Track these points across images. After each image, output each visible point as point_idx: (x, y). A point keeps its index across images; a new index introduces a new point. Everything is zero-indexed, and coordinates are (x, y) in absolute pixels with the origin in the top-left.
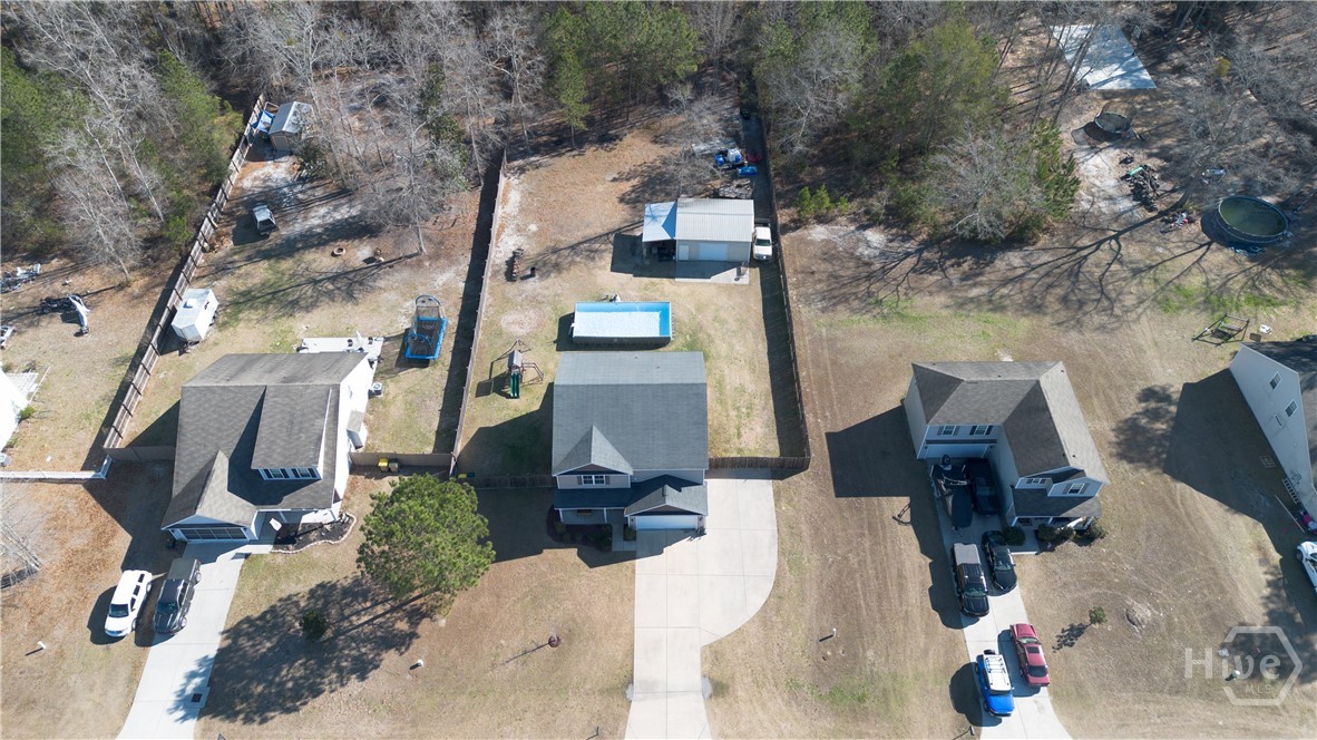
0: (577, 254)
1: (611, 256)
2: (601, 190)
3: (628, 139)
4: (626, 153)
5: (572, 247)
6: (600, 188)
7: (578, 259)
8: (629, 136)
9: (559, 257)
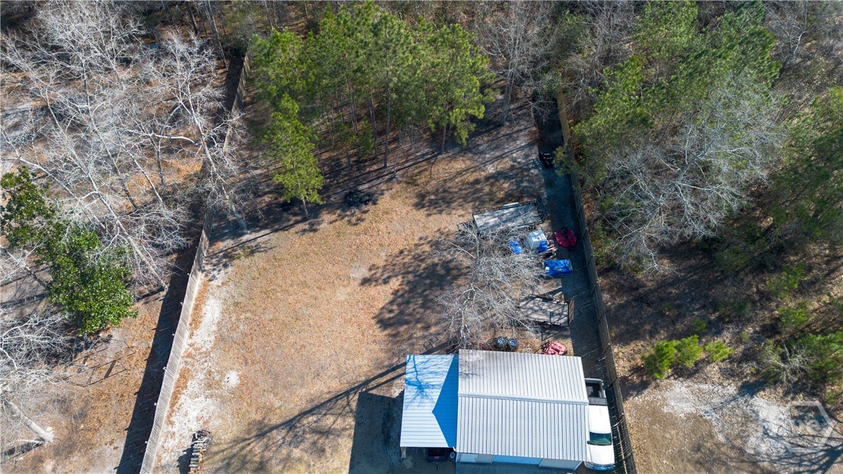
0: (297, 441)
1: (350, 444)
2: (342, 298)
3: (385, 202)
4: (382, 226)
5: (290, 424)
6: (342, 294)
7: (296, 453)
8: (387, 195)
9: (267, 447)
